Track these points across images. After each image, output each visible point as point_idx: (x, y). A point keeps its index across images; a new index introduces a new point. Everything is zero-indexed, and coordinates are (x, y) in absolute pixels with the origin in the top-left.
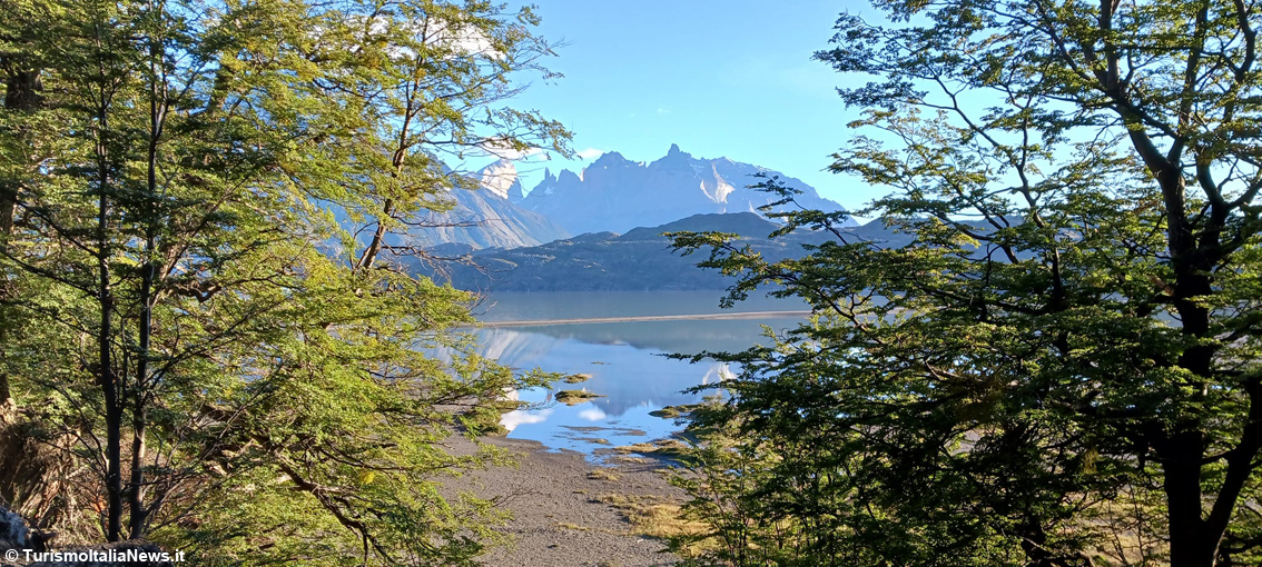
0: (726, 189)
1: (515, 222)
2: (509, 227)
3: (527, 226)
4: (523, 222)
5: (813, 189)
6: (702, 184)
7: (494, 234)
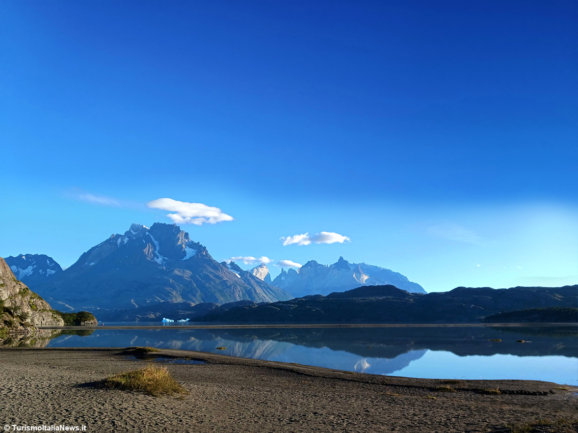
0: (366, 277)
1: (269, 293)
2: (266, 294)
3: (274, 294)
4: (272, 292)
5: (406, 277)
6: (354, 275)
7: (260, 297)
